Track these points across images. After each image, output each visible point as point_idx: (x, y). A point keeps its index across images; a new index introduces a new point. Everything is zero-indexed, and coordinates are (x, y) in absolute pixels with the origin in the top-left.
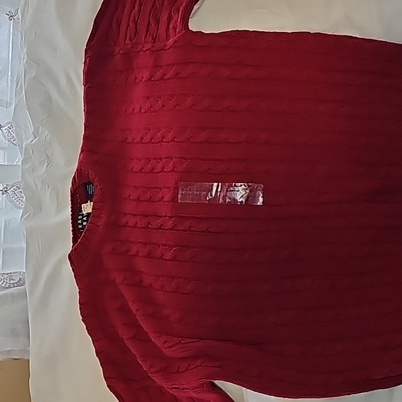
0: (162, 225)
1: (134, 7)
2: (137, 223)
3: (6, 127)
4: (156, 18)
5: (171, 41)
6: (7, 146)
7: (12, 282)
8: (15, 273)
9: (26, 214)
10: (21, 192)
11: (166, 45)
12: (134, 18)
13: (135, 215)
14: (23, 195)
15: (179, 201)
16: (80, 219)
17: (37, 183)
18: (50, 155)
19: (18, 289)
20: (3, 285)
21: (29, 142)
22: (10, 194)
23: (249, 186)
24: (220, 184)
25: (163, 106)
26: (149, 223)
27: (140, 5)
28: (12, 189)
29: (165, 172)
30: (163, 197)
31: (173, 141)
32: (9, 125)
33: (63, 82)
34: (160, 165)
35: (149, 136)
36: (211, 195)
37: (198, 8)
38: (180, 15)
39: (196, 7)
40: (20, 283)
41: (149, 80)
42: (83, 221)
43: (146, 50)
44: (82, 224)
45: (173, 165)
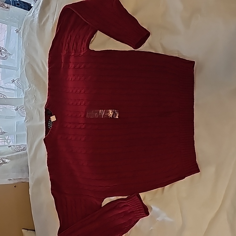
0: (80, 127)
1: (68, 37)
2: (71, 126)
3: (16, 81)
4: (76, 43)
5: (82, 53)
6: (16, 89)
7: (21, 149)
8: (22, 145)
9: (26, 120)
10: (23, 110)
11: (80, 54)
12: (68, 42)
13: (70, 123)
14: (24, 111)
15: (87, 117)
16: (49, 124)
17: (31, 107)
18: (36, 96)
19: (24, 152)
20: (17, 150)
21: (27, 89)
22: (19, 110)
23: (113, 111)
24: (102, 110)
25: (80, 79)
26: (76, 126)
27: (71, 37)
28: (20, 109)
29: (82, 105)
30: (81, 116)
31: (84, 93)
32: (18, 80)
33: (41, 65)
34: (79, 103)
35: (75, 91)
36: (99, 115)
37: (93, 40)
38: (86, 43)
39: (92, 39)
40: (24, 149)
41: (74, 68)
42: (50, 125)
43: (73, 56)
44: (50, 126)
45: (85, 102)
